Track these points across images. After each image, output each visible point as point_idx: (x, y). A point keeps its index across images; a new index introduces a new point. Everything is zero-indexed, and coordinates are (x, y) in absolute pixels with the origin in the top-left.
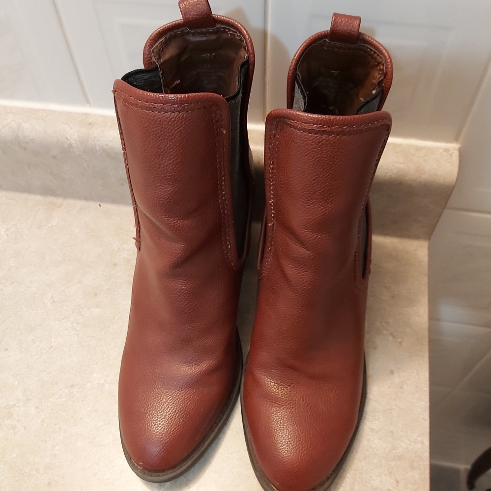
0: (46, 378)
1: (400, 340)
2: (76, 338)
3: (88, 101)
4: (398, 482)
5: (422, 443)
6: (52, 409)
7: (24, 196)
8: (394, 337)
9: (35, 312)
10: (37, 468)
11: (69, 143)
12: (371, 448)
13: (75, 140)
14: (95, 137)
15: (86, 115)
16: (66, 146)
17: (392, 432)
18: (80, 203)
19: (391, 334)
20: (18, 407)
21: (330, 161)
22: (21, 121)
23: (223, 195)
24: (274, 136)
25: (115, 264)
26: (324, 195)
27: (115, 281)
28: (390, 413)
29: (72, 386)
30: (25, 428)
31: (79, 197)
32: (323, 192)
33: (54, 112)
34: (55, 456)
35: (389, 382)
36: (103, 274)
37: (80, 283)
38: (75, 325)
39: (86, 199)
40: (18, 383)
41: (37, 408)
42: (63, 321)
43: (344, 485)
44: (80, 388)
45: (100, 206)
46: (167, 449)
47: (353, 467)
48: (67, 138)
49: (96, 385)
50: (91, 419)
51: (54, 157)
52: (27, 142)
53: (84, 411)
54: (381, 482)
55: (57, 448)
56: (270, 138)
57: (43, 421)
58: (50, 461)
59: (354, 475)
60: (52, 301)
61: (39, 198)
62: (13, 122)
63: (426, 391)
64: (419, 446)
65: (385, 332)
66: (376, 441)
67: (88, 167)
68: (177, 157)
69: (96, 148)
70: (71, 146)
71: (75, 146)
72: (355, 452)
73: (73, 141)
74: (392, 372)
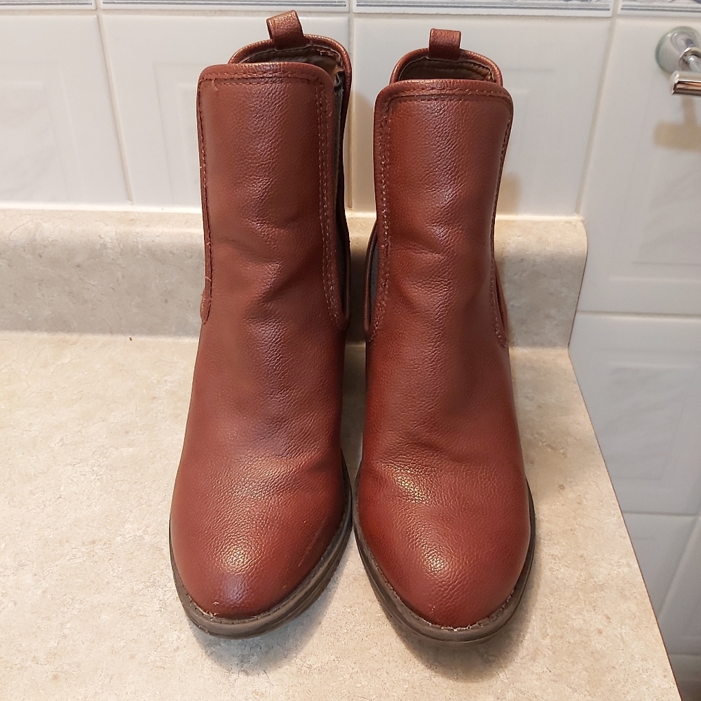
0: (51, 536)
1: (562, 451)
2: (98, 484)
3: (129, 198)
4: (608, 618)
5: (629, 565)
6: (60, 575)
7: (24, 335)
8: (553, 448)
9: (35, 457)
10: (35, 657)
11: (102, 241)
12: (557, 578)
13: (111, 239)
14: (138, 233)
15: (126, 213)
16: (98, 247)
17: (582, 556)
18: (102, 339)
19: (549, 446)
20: (5, 576)
21: (455, 131)
22: (40, 221)
23: (325, 210)
24: (386, 121)
25: (154, 398)
26: (451, 174)
27: (155, 415)
28: (573, 534)
29: (94, 542)
30: (15, 604)
31: (103, 331)
32: (449, 170)
33: (84, 212)
34: (65, 636)
35: (561, 498)
36: (136, 409)
37: (103, 421)
38: (95, 469)
39: (111, 332)
40: (6, 546)
41: (35, 575)
42: (78, 465)
43: (530, 630)
44: (105, 544)
45: (131, 339)
46: (258, 573)
47: (537, 605)
48: (100, 236)
49: (130, 538)
50: (123, 582)
51: (79, 266)
52: (45, 247)
53: (112, 573)
54: (584, 620)
55: (68, 626)
56: (381, 126)
57: (44, 592)
58: (56, 645)
59: (542, 616)
60: (61, 443)
61: (45, 336)
62: (30, 223)
63: (614, 504)
64: (626, 570)
65: (540, 444)
66: (562, 570)
67: (123, 277)
68: (276, 138)
69: (138, 246)
70: (104, 246)
71: (110, 247)
72: (535, 586)
73: (108, 240)
74: (562, 487)
